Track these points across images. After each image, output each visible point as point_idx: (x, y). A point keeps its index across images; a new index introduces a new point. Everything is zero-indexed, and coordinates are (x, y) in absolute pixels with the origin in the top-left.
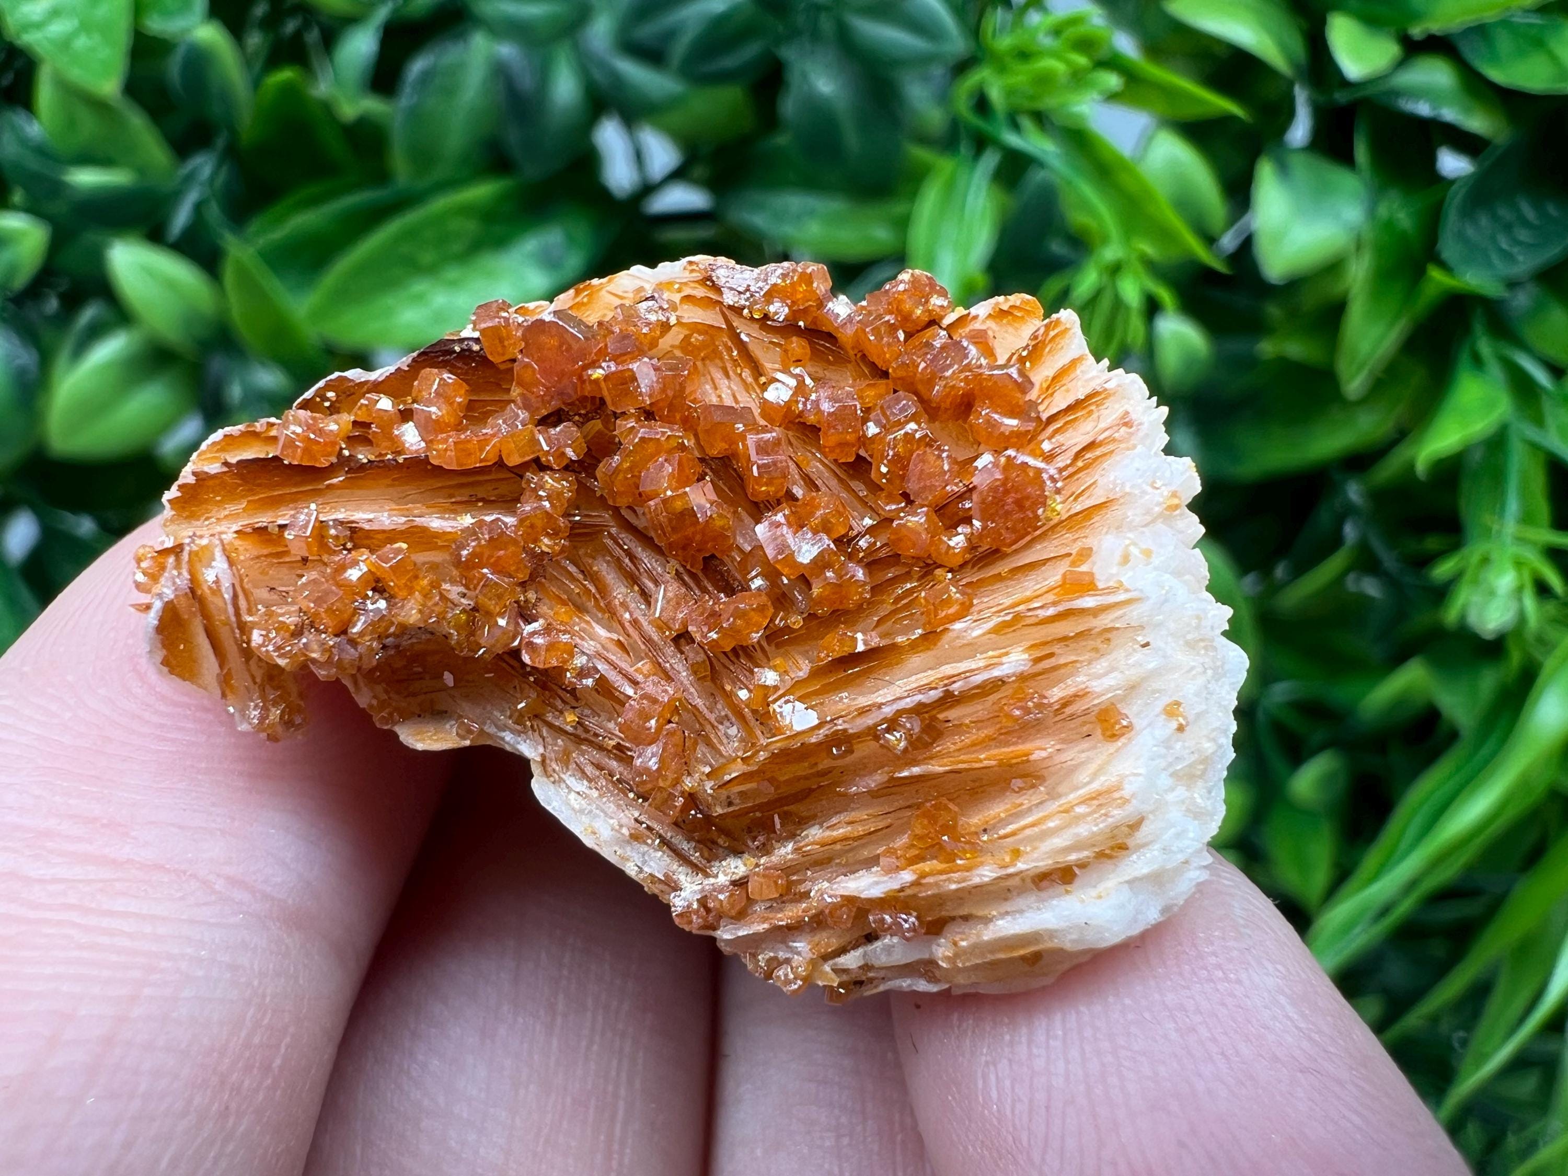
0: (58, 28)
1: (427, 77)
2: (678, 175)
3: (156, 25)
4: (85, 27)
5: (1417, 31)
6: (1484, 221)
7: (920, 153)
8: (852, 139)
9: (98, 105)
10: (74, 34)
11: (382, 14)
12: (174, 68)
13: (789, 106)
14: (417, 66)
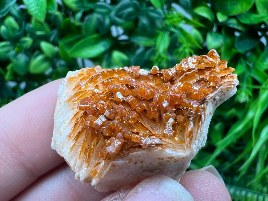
0: (36, 12)
1: (88, 20)
2: (124, 34)
3: (50, 12)
4: (40, 12)
5: (230, 15)
6: (241, 43)
7: (158, 32)
8: (149, 29)
9: (40, 23)
10: (38, 13)
11: (82, 11)
12: (52, 18)
13: (140, 24)
14: (87, 18)
